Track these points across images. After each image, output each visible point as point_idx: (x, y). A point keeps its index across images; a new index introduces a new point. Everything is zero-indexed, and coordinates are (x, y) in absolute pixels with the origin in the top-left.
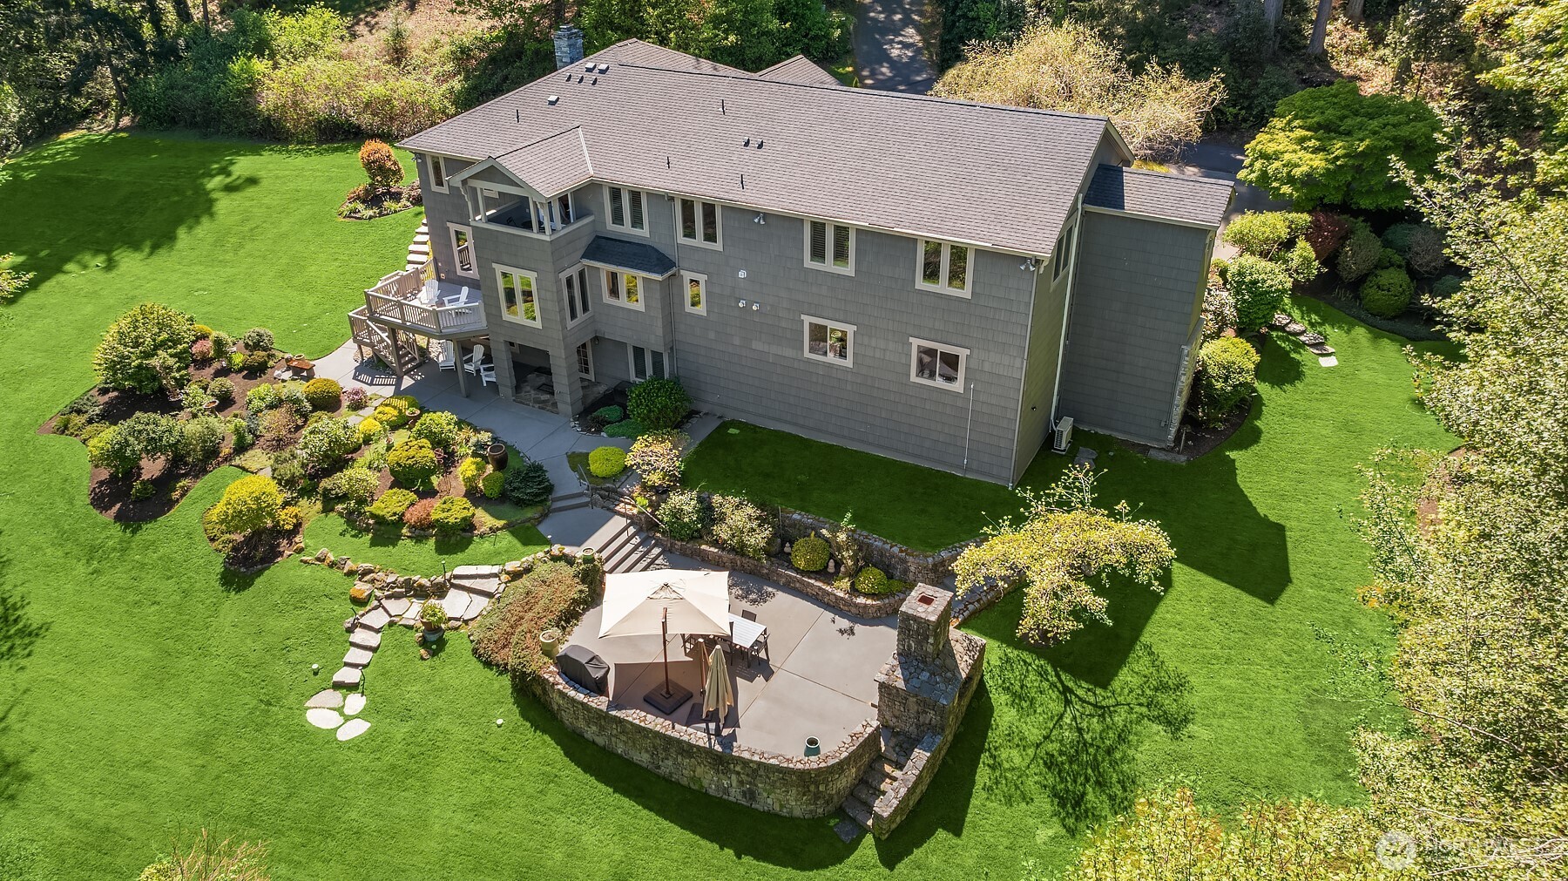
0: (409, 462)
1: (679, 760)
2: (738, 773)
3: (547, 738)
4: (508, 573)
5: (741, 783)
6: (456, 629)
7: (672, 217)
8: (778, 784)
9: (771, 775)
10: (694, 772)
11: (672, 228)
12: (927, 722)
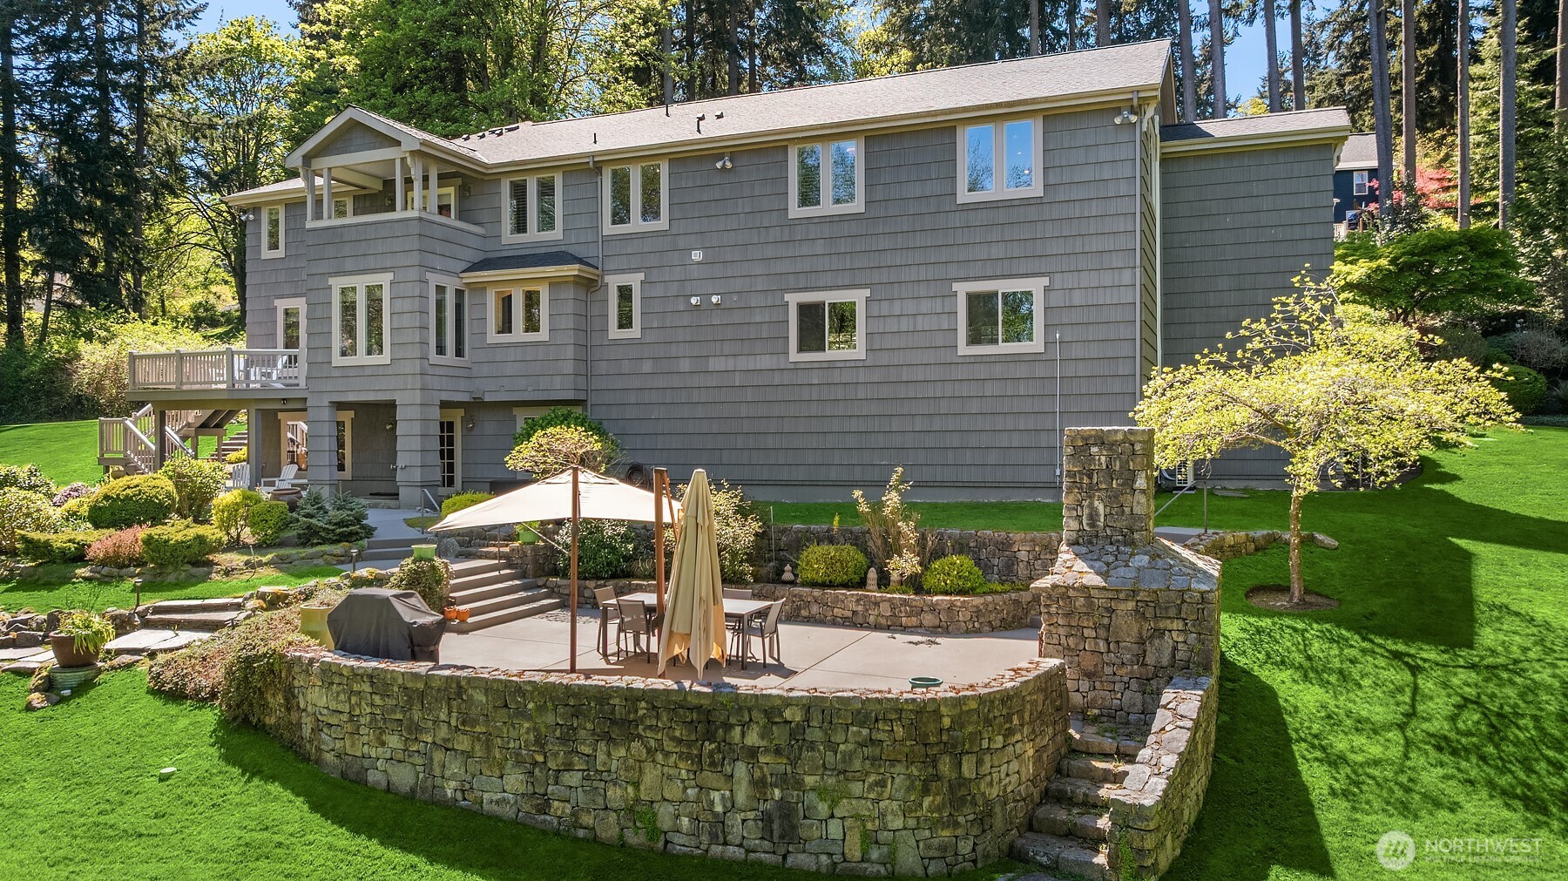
0: (128, 491)
1: (601, 757)
2: (753, 753)
3: (275, 788)
4: (262, 596)
5: (759, 785)
6: (129, 666)
7: (597, 198)
8: (857, 765)
9: (838, 737)
10: (637, 785)
11: (596, 214)
12: (1165, 661)
